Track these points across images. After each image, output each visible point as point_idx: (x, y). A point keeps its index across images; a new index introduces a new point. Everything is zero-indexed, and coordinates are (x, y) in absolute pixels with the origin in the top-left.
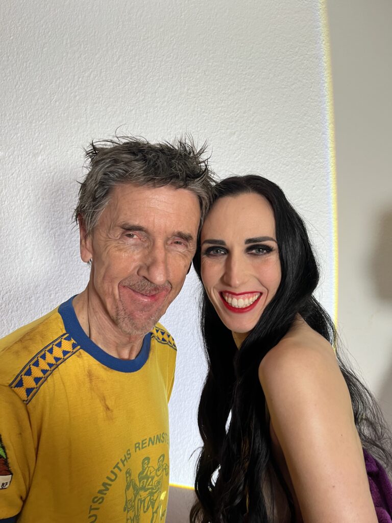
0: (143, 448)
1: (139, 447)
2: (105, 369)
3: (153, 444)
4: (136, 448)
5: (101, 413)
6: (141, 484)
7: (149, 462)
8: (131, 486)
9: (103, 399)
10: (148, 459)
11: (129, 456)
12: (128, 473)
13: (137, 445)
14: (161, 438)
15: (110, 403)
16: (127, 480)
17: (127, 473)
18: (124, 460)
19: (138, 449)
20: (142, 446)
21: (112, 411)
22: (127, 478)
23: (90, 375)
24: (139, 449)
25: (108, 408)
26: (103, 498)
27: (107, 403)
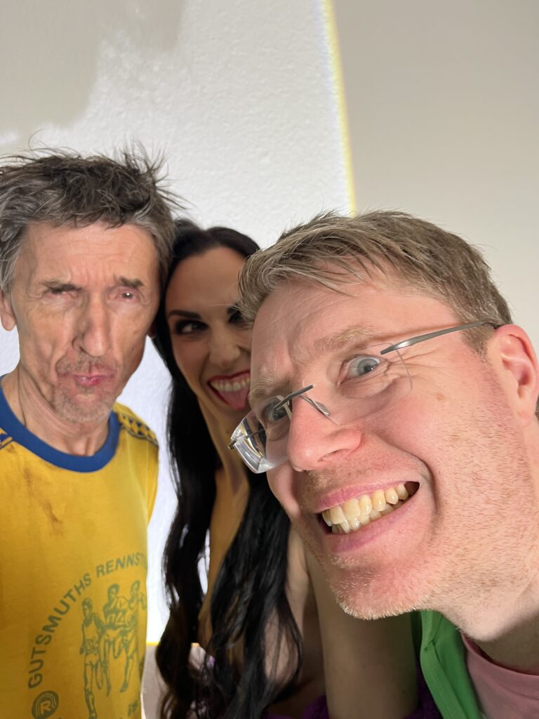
0: (108, 572)
1: (102, 571)
2: (50, 467)
3: (122, 566)
4: (98, 572)
5: (45, 525)
6: (108, 620)
7: (117, 591)
8: (93, 622)
9: (48, 507)
10: (116, 586)
11: (88, 582)
12: (87, 604)
13: (100, 569)
14: (135, 559)
15: (58, 512)
16: (85, 614)
17: (84, 603)
18: (80, 587)
19: (101, 574)
20: (107, 569)
21: (61, 522)
22: (84, 610)
23: (28, 475)
24: (103, 574)
25: (54, 519)
26: (50, 637)
27: (54, 512)
